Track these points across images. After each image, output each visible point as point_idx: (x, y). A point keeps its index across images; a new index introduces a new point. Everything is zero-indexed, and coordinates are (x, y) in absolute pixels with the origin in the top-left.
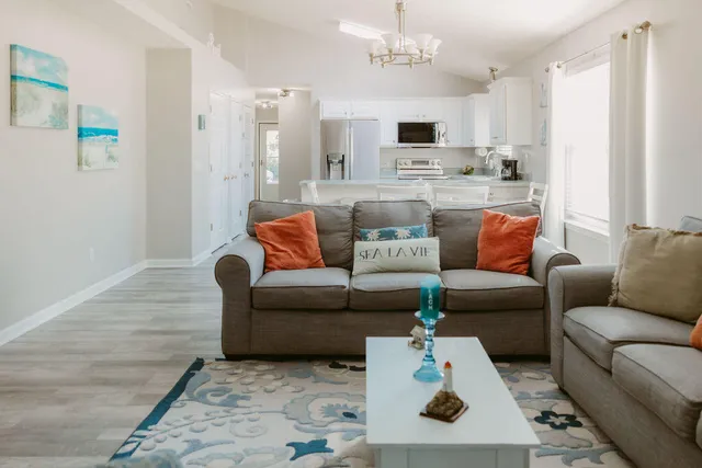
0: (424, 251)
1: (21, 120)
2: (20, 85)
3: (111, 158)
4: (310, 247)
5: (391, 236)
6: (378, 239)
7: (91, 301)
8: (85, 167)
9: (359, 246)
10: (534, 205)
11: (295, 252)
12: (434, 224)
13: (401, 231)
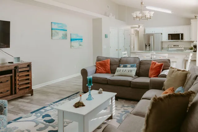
0: (131, 71)
1: (53, 38)
2: (53, 30)
3: (80, 45)
4: (107, 68)
5: (125, 66)
6: (123, 67)
7: (74, 78)
8: (72, 48)
9: (118, 69)
10: (168, 60)
11: (103, 69)
12: (140, 64)
13: (129, 66)
